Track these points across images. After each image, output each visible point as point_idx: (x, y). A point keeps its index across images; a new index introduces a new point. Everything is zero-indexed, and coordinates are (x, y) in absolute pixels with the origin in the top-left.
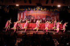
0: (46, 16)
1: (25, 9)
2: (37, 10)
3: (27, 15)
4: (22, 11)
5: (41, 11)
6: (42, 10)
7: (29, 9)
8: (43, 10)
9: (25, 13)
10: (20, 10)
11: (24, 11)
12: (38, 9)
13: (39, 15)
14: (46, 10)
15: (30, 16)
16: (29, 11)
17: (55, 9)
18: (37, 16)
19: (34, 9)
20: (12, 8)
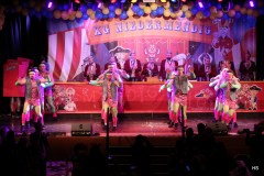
0: (191, 43)
1: (84, 13)
2: (145, 15)
3: (94, 42)
4: (68, 21)
5: (166, 18)
6: (167, 13)
7: (106, 11)
8: (173, 15)
9: (84, 32)
10: (57, 15)
11: (78, 20)
12: (148, 10)
13: (153, 40)
14: (189, 14)
15: (108, 45)
16: (103, 20)
17: (237, 7)
18: (145, 47)
19: (130, 13)
20: (19, 9)
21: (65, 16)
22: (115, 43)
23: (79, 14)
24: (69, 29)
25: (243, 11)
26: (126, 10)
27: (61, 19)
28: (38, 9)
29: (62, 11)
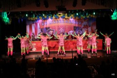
0: (74, 27)
1: (38, 18)
2: (59, 18)
3: (42, 27)
4: (33, 20)
5: (66, 19)
6: (66, 17)
7: (46, 17)
8: (68, 18)
9: (38, 24)
11: (36, 20)
12: (60, 16)
13: (62, 26)
14: (73, 17)
15: (47, 28)
16: (45, 20)
17: (90, 15)
18: (59, 29)
19: (54, 17)
20: (16, 17)
21: (32, 19)
22: (49, 28)
23: (36, 18)
24: (33, 23)
25: (92, 16)
26: (52, 16)
27: (30, 20)
28: (23, 17)
29: (31, 17)
